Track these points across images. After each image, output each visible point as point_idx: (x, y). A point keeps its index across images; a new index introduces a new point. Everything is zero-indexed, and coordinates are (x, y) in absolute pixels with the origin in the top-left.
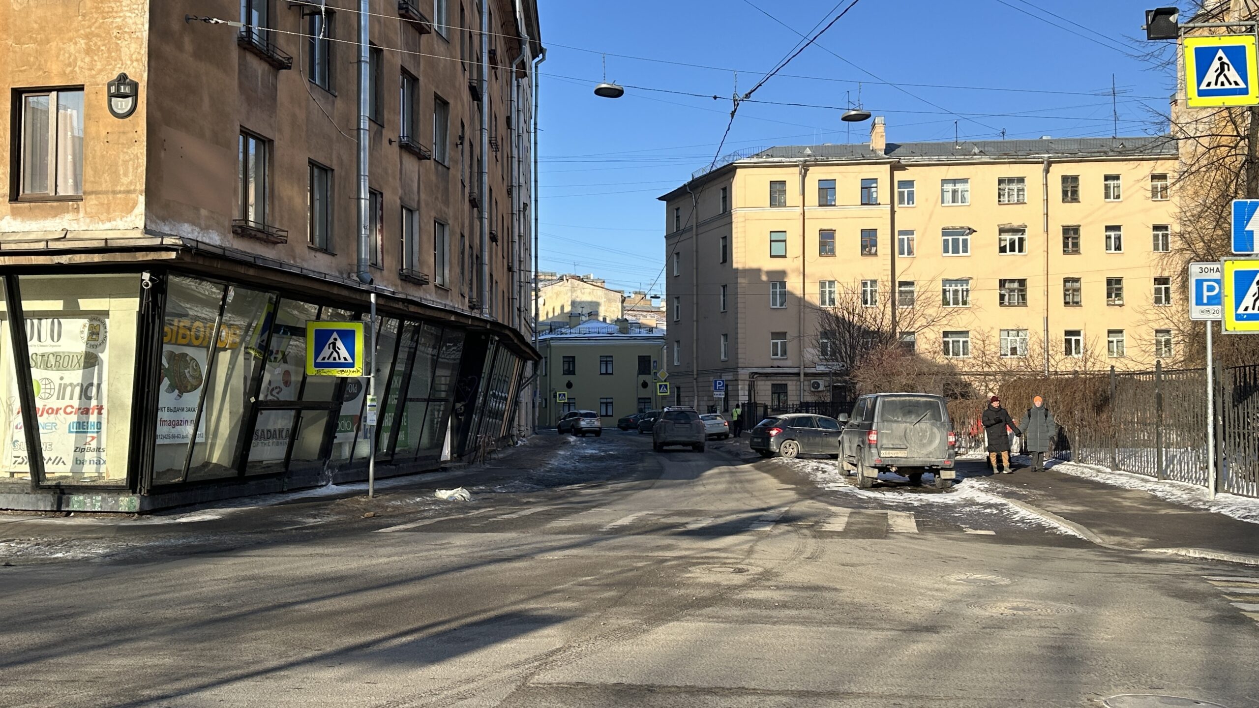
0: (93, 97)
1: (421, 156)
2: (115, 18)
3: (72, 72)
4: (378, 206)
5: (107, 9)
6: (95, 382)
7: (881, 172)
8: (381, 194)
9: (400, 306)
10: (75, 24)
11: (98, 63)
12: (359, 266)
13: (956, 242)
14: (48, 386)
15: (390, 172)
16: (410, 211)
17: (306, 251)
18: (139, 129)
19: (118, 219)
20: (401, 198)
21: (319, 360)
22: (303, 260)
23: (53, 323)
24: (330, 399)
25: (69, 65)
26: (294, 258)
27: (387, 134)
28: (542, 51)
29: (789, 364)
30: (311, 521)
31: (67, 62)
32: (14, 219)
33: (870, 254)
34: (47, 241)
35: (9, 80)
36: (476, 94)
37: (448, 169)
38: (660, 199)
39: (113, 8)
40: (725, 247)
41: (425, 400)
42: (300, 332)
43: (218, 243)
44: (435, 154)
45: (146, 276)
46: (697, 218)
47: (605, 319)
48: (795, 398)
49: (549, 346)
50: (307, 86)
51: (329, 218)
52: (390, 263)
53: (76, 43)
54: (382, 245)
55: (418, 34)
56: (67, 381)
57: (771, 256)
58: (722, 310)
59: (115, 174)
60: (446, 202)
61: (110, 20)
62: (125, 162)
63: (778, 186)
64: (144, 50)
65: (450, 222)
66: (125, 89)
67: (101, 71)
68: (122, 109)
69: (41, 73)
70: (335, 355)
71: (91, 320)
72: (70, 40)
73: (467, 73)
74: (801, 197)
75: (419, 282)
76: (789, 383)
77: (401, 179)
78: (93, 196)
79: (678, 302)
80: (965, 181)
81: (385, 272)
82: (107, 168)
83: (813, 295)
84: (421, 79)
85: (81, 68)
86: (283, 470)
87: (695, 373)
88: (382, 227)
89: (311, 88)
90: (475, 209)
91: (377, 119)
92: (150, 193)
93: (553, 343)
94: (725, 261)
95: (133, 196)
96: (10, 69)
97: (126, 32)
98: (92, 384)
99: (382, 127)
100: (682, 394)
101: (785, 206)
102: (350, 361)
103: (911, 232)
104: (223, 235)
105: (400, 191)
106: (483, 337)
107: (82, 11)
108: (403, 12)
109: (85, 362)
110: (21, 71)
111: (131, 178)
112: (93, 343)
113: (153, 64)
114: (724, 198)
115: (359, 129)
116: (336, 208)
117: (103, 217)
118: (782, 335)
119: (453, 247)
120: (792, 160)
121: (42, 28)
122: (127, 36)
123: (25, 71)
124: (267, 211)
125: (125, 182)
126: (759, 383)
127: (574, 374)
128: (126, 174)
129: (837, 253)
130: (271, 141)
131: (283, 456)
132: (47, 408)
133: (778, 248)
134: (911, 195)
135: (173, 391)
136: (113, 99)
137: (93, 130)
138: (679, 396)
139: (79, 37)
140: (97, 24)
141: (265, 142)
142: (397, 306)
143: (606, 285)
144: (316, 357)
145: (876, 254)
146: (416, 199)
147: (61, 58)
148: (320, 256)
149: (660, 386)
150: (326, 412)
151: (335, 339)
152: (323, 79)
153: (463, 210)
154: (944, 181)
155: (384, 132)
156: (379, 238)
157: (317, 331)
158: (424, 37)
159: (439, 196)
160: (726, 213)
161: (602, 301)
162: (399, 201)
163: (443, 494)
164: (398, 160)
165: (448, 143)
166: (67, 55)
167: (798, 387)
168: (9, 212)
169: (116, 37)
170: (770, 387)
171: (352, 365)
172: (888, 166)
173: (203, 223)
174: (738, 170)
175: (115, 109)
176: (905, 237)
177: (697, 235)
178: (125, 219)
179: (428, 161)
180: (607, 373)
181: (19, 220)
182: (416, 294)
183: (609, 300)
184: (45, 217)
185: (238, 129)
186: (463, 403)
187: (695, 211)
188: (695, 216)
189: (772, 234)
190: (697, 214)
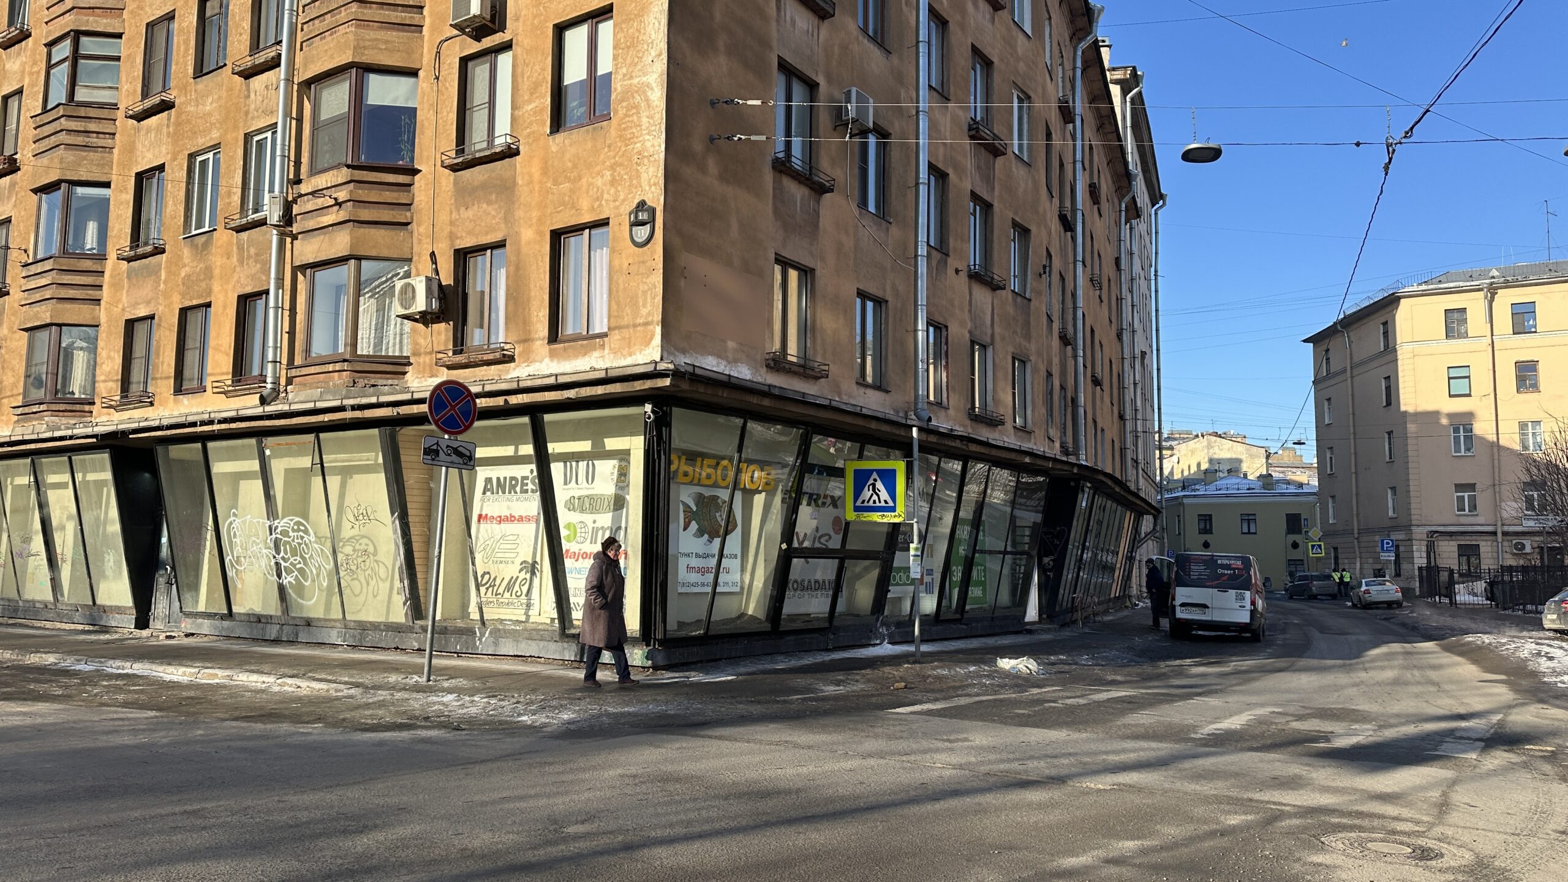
0: (616, 228)
1: (995, 287)
2: (635, 143)
3: (600, 205)
4: (943, 340)
5: (629, 136)
6: (623, 525)
8: (946, 327)
9: (957, 444)
10: (602, 157)
11: (621, 193)
12: (916, 403)
14: (583, 530)
15: (956, 303)
16: (984, 347)
17: (854, 387)
18: (656, 257)
19: (638, 353)
20: (970, 332)
21: (858, 504)
22: (850, 396)
23: (588, 465)
24: (881, 549)
25: (597, 199)
26: (840, 395)
27: (953, 262)
28: (1162, 197)
29: (1482, 520)
30: (830, 689)
31: (595, 196)
32: (552, 361)
34: (556, 376)
35: (548, 222)
36: (1067, 225)
37: (1030, 300)
38: (1305, 341)
39: (633, 133)
40: (1388, 388)
41: (1000, 552)
42: (839, 473)
43: (748, 377)
44: (1014, 284)
45: (648, 408)
46: (1351, 359)
47: (1245, 476)
48: (1491, 561)
49: (1182, 504)
50: (856, 211)
51: (883, 354)
52: (956, 402)
53: (602, 177)
54: (947, 382)
55: (992, 157)
56: (598, 525)
57: (1450, 396)
58: (1388, 459)
59: (635, 305)
60: (1028, 336)
61: (632, 146)
62: (644, 292)
63: (1456, 315)
64: (661, 173)
65: (1031, 358)
66: (643, 216)
67: (624, 200)
68: (641, 237)
69: (573, 211)
70: (875, 497)
71: (621, 460)
72: (598, 173)
73: (1056, 201)
74: (1489, 325)
75: (995, 423)
76: (1482, 544)
77: (970, 311)
78: (617, 332)
79: (1332, 454)
81: (951, 412)
82: (628, 300)
83: (1510, 439)
84: (996, 204)
85: (607, 201)
86: (827, 625)
87: (1356, 531)
88: (947, 363)
89: (860, 213)
90: (1069, 348)
91: (941, 249)
92: (665, 323)
93: (1185, 501)
94: (1389, 404)
95: (651, 327)
96: (549, 211)
97: (645, 157)
98: (619, 528)
99: (947, 255)
100: (1340, 556)
101: (1467, 337)
102: (891, 504)
104: (755, 369)
105: (969, 325)
106: (1072, 484)
107: (608, 142)
108: (973, 133)
109: (614, 505)
110: (557, 212)
111: (649, 309)
112: (621, 484)
113: (670, 187)
114: (1386, 334)
115: (916, 256)
116: (890, 341)
117: (625, 352)
118: (1471, 487)
119: (1036, 386)
120: (1472, 283)
121: (575, 166)
122: (646, 161)
123: (561, 211)
124: (808, 345)
125: (644, 314)
126: (1441, 543)
127: (1212, 533)
128: (644, 306)
129: (1541, 389)
130: (813, 270)
131: (828, 610)
132: (582, 552)
133: (1459, 386)
135: (702, 536)
136: (634, 228)
137: (616, 263)
138: (1336, 558)
139: (605, 169)
140: (620, 153)
141: (807, 273)
142: (953, 444)
143: (1247, 441)
144: (856, 500)
146: (989, 332)
147: (591, 193)
148: (870, 392)
149: (1313, 546)
150: (879, 562)
151: (875, 480)
152: (877, 207)
153: (1050, 347)
155: (950, 260)
156: (944, 375)
157: (856, 471)
158: (1000, 160)
159: (1019, 330)
160: (1389, 350)
161: (1243, 457)
162: (967, 335)
163: (1006, 664)
164: (967, 291)
165: (1029, 273)
166: (595, 189)
167: (1495, 549)
168: (548, 354)
169: (636, 163)
170: (1456, 549)
171: (893, 509)
173: (730, 356)
174: (1402, 301)
175: (636, 239)
177: (1352, 377)
178: (643, 352)
179: (1003, 292)
180: (1249, 533)
181: (556, 361)
182: (985, 434)
183: (1251, 456)
184: (576, 357)
185: (773, 256)
186: (1053, 558)
187: (1348, 352)
188: (1348, 357)
189: (1450, 370)
190: (1351, 354)
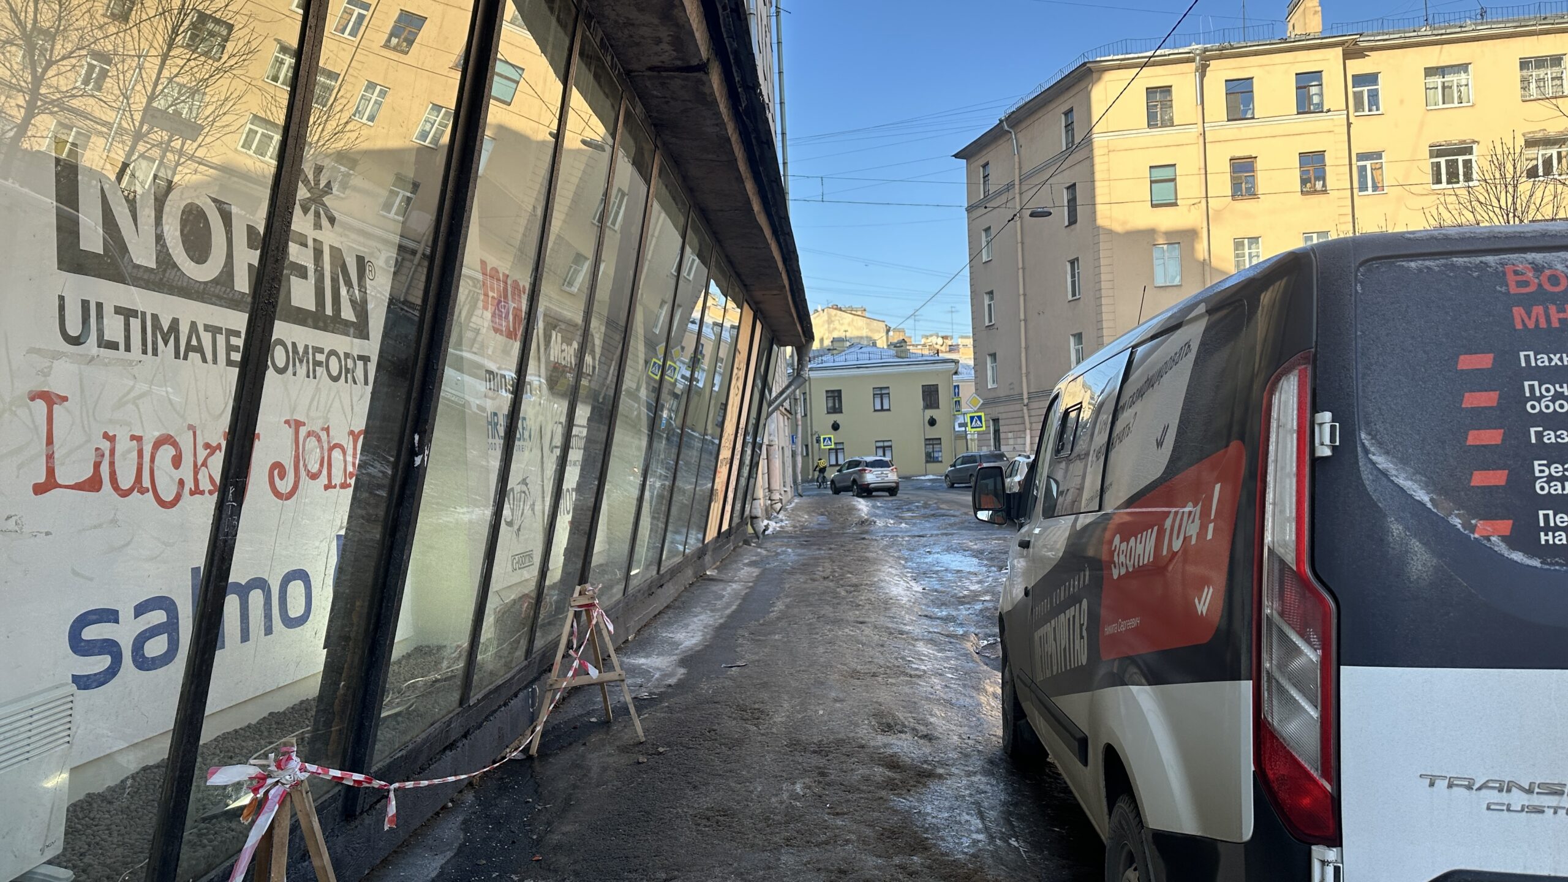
7: (1329, 61)
13: (1452, 166)
33: (1315, 192)
38: (956, 156)
40: (1072, 203)
46: (1020, 168)
47: (874, 344)
57: (1153, 206)
58: (1070, 297)
63: (1160, 96)
74: (1200, 108)
79: (992, 299)
80: (1464, 67)
83: (1224, 259)
87: (1025, 396)
93: (812, 375)
94: (1073, 221)
100: (1002, 429)
101: (1172, 125)
103: (1378, 155)
114: (1069, 127)
120: (1181, 50)
127: (841, 412)
129: (1260, 194)
133: (1164, 192)
134: (1374, 96)
138: (997, 432)
143: (867, 315)
145: (1324, 191)
149: (972, 418)
154: (1430, 72)
160: (1074, 147)
172: (1339, 51)
174: (1099, 74)
176: (1368, 163)
177: (1021, 194)
180: (882, 410)
183: (872, 331)
187: (1016, 159)
188: (1017, 166)
189: (1152, 170)
190: (1020, 163)
